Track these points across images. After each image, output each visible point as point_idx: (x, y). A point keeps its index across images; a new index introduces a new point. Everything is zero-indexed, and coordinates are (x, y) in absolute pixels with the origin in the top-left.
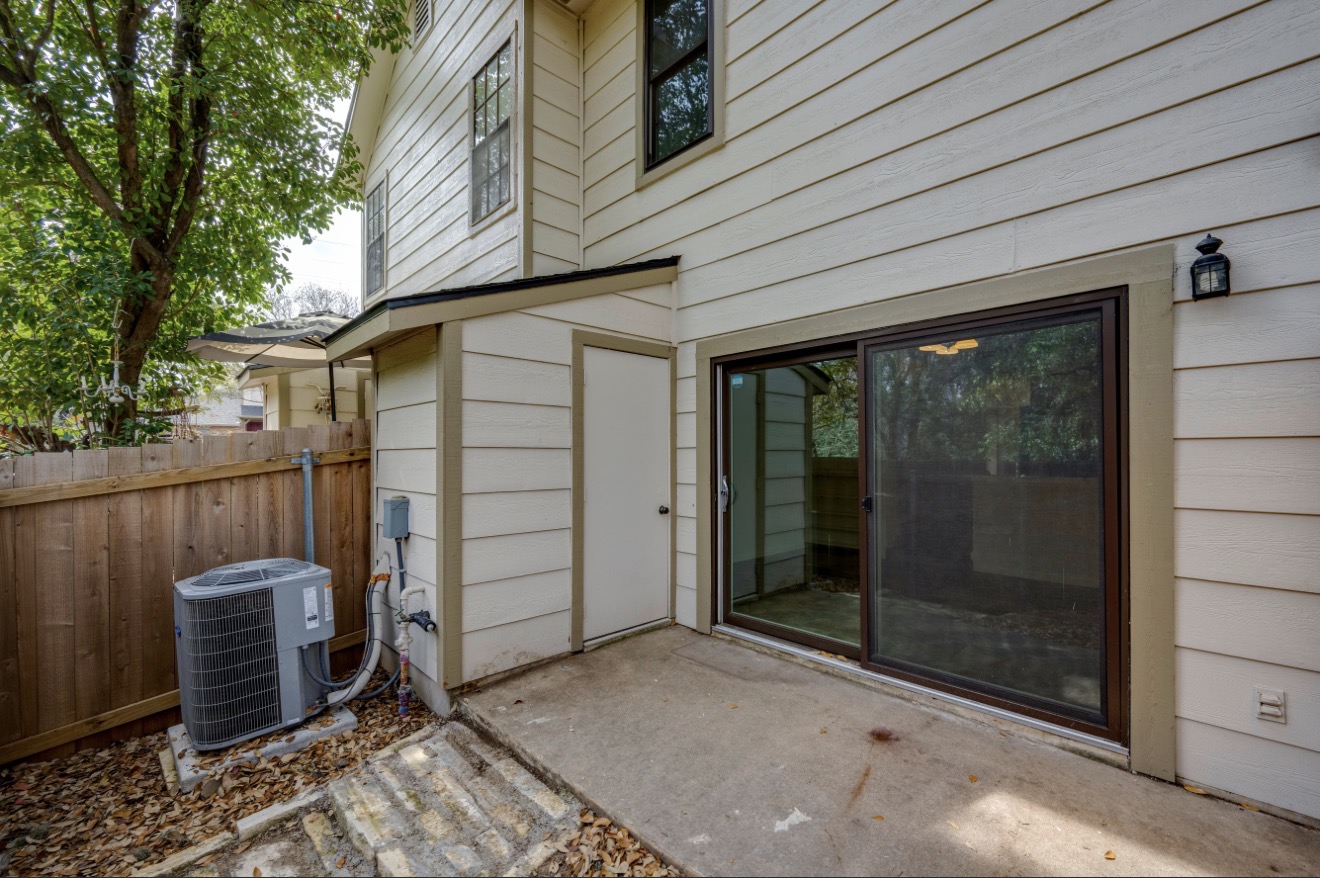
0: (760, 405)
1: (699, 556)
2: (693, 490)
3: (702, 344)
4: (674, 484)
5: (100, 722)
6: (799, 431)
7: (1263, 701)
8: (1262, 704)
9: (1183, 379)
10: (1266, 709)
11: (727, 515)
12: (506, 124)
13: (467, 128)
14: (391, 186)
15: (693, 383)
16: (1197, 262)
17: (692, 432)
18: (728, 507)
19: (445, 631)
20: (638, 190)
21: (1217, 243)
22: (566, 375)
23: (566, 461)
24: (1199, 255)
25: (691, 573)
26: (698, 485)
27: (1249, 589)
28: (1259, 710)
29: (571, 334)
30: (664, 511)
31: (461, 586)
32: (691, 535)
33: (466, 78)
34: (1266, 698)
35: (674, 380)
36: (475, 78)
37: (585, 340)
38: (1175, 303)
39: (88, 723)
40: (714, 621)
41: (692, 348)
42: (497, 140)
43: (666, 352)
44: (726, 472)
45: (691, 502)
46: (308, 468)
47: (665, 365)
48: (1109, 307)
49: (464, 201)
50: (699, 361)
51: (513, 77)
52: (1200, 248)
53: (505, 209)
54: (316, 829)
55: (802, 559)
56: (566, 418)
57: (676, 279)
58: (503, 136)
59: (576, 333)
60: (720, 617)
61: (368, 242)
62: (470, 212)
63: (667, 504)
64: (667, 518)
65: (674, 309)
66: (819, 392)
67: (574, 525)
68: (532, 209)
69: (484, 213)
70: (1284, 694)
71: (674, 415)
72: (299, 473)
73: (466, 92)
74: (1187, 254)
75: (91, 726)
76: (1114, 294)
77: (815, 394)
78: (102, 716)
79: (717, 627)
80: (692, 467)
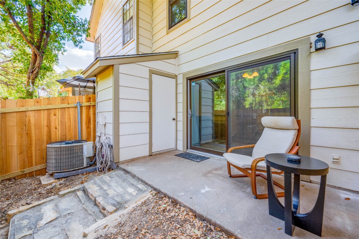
0: (200, 93)
1: (183, 131)
2: (182, 114)
3: (184, 74)
4: (177, 112)
5: (24, 171)
6: (211, 101)
7: (334, 158)
8: (333, 159)
9: (313, 73)
10: (335, 160)
11: (191, 120)
12: (132, 17)
13: (121, 20)
14: (101, 37)
15: (181, 85)
16: (316, 40)
17: (181, 98)
18: (191, 117)
19: (115, 148)
20: (167, 34)
21: (322, 35)
22: (147, 81)
23: (147, 104)
24: (317, 38)
25: (181, 136)
26: (183, 112)
27: (330, 128)
28: (332, 161)
29: (148, 70)
30: (174, 119)
31: (119, 136)
32: (181, 126)
33: (121, 6)
34: (335, 157)
35: (177, 85)
36: (123, 6)
37: (152, 72)
38: (310, 53)
39: (21, 171)
40: (187, 148)
41: (181, 75)
42: (129, 22)
43: (175, 77)
44: (191, 108)
45: (181, 117)
46: (79, 107)
47: (175, 80)
48: (292, 55)
49: (121, 40)
50: (183, 78)
51: (133, 5)
52: (317, 36)
53: (131, 40)
54: (80, 194)
55: (211, 135)
56: (147, 93)
57: (177, 57)
58: (131, 21)
59: (150, 70)
60: (189, 147)
61: (96, 53)
62: (122, 42)
63: (175, 117)
64: (175, 122)
65: (177, 65)
66: (216, 90)
67: (149, 121)
68: (139, 40)
69: (126, 42)
70: (340, 156)
71: (177, 94)
72: (77, 108)
73: (121, 10)
74: (314, 38)
75: (21, 172)
76: (294, 51)
77: (215, 91)
78: (24, 170)
79: (188, 150)
80: (181, 108)
